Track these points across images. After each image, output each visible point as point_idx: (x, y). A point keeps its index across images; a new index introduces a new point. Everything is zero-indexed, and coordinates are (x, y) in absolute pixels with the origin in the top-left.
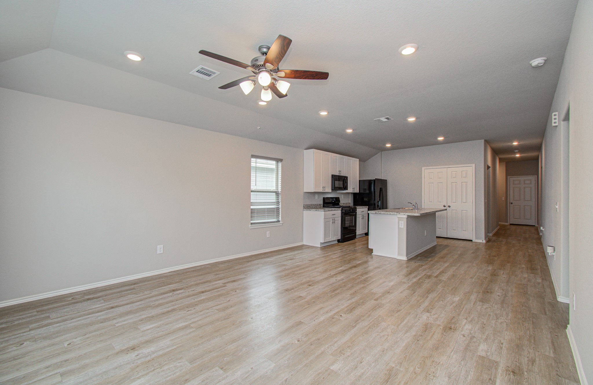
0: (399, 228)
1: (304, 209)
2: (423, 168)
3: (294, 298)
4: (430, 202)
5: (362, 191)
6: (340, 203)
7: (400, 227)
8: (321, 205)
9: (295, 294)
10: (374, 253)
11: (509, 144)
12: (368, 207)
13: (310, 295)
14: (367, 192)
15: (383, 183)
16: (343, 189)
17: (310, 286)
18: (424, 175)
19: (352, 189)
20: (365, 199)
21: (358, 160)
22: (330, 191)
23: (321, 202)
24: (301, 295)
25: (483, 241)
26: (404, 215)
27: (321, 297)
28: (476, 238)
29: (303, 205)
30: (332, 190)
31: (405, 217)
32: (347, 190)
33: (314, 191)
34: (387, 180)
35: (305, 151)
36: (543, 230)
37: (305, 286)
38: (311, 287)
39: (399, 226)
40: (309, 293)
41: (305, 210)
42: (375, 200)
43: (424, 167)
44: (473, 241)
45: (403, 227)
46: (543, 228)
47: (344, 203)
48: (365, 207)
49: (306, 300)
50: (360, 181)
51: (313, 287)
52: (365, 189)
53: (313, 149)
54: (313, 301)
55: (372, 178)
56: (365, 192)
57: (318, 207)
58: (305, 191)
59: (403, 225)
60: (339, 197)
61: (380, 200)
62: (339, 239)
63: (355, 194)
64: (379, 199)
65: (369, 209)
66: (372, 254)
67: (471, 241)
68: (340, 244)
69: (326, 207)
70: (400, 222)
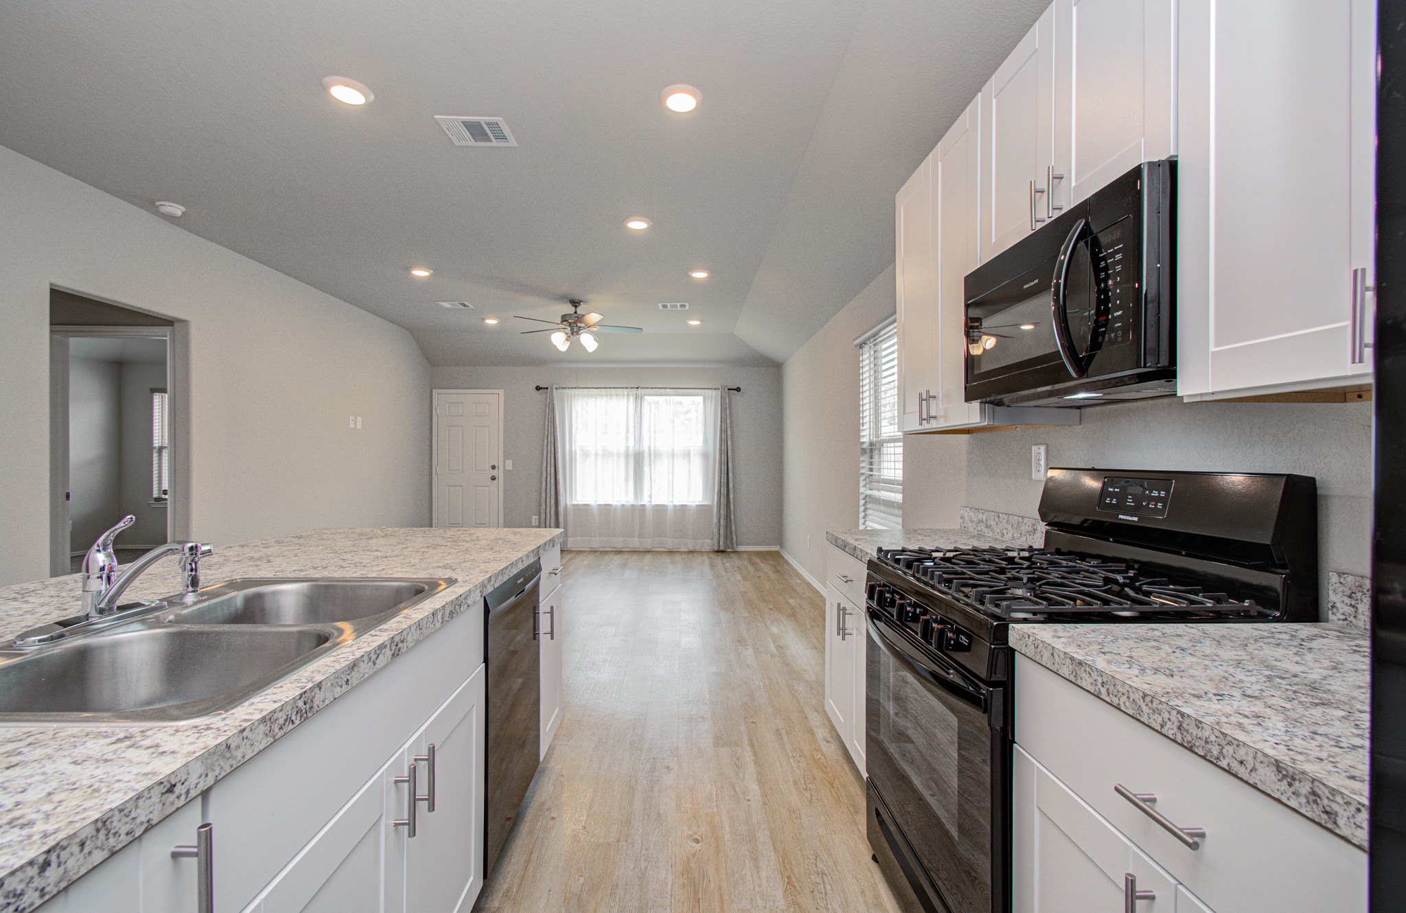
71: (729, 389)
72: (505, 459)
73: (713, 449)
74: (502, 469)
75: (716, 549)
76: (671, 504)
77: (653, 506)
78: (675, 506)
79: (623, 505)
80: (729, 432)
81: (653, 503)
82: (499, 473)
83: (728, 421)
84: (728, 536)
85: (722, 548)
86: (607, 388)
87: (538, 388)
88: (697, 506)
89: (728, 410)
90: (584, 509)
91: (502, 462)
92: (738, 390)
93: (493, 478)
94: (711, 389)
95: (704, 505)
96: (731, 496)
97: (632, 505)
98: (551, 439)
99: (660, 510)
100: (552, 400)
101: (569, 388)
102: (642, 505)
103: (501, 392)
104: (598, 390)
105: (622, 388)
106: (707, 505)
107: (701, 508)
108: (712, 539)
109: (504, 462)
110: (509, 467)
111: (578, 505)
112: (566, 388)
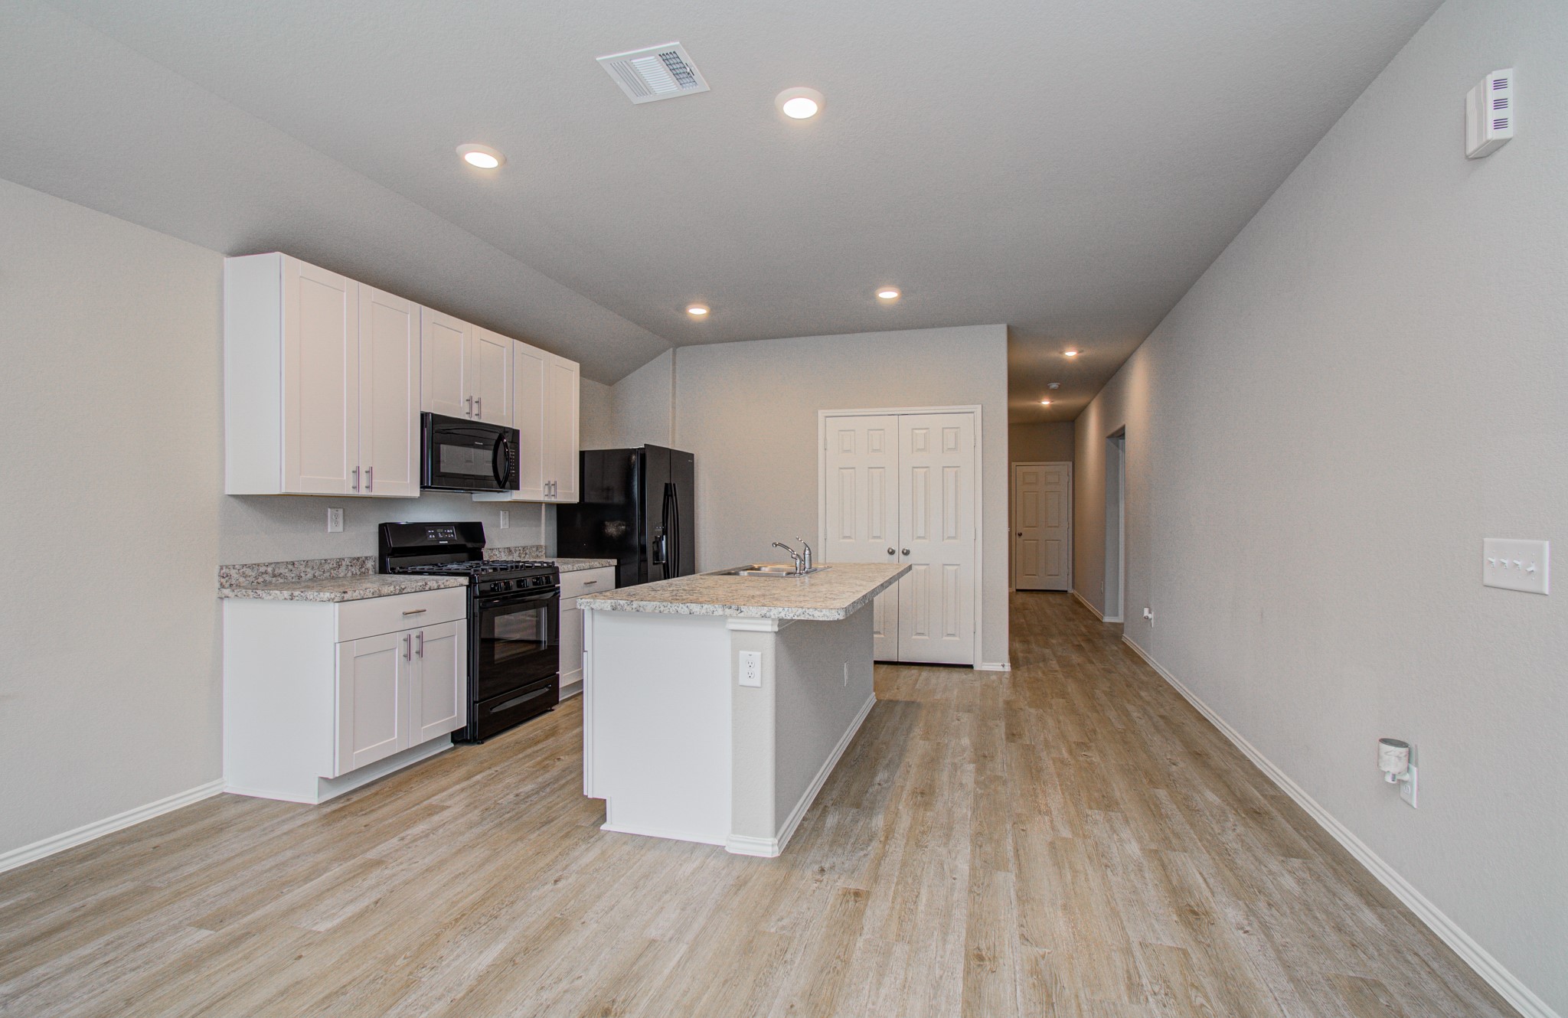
0: (738, 689)
1: (227, 591)
2: (820, 412)
4: (845, 537)
5: (592, 498)
6: (487, 546)
7: (743, 680)
8: (370, 564)
10: (613, 824)
11: (1054, 354)
12: (614, 562)
14: (618, 499)
15: (681, 464)
16: (495, 483)
18: (825, 439)
19: (542, 485)
20: (612, 529)
21: (576, 366)
22: (415, 492)
23: (370, 548)
25: (1003, 666)
26: (764, 616)
28: (984, 659)
29: (217, 568)
30: (423, 487)
31: (769, 628)
32: (517, 488)
33: (284, 491)
34: (691, 456)
35: (229, 261)
36: (1150, 616)
39: (735, 677)
41: (231, 594)
42: (642, 532)
43: (823, 411)
44: (976, 668)
45: (756, 682)
46: (1150, 613)
47: (509, 548)
48: (604, 561)
50: (582, 454)
52: (608, 489)
53: (278, 254)
55: (635, 442)
56: (610, 502)
57: (342, 572)
58: (230, 490)
59: (757, 670)
60: (480, 524)
61: (665, 532)
62: (462, 729)
63: (563, 512)
64: (660, 529)
65: (622, 569)
66: (603, 827)
67: (971, 667)
68: (465, 749)
69: (394, 571)
70: (742, 652)
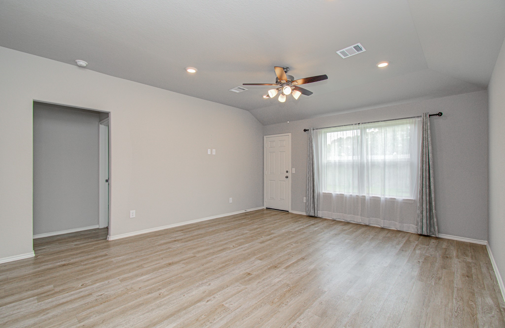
3: (266, 258)
9: (266, 263)
13: (251, 262)
17: (249, 274)
24: (260, 261)
27: (241, 259)
37: (255, 273)
38: (248, 271)
40: (252, 263)
49: (256, 257)
51: (245, 272)
54: (250, 256)
71: (430, 115)
72: (292, 167)
73: (416, 159)
74: (291, 173)
75: (419, 233)
76: (383, 196)
77: (370, 197)
78: (386, 198)
79: (351, 195)
80: (430, 148)
81: (371, 195)
82: (289, 175)
83: (429, 139)
84: (430, 225)
85: (425, 233)
86: (340, 126)
87: (305, 130)
88: (404, 200)
89: (429, 131)
90: (328, 196)
91: (291, 169)
92: (440, 114)
93: (287, 177)
94: (414, 117)
95: (410, 200)
96: (433, 195)
97: (357, 195)
98: (311, 156)
99: (376, 201)
100: (311, 136)
101: (320, 129)
102: (363, 196)
103: (290, 134)
104: (336, 128)
105: (349, 125)
106: (412, 200)
107: (406, 202)
108: (417, 225)
109: (292, 169)
110: (294, 172)
111: (325, 193)
112: (318, 129)
